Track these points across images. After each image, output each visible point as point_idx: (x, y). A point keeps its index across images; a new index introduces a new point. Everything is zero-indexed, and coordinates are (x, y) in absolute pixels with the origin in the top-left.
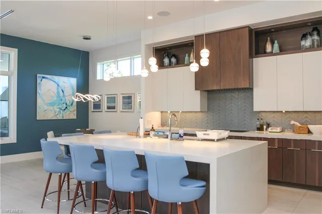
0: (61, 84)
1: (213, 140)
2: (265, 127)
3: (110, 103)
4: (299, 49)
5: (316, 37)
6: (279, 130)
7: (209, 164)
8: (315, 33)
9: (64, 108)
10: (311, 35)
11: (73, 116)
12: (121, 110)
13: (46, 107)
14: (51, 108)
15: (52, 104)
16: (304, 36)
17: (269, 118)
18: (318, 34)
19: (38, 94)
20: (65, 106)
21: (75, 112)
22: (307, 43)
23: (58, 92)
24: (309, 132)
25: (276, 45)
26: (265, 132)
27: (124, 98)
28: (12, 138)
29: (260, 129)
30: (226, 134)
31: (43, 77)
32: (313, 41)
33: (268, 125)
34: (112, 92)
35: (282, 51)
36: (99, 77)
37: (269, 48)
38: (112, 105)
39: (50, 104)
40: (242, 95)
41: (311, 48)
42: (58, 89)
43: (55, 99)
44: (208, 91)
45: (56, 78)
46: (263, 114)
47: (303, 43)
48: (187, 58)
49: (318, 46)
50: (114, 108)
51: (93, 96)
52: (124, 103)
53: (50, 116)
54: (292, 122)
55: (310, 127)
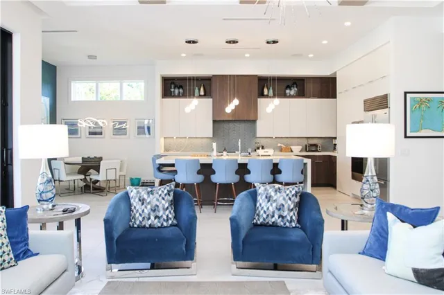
4: (284, 95)
8: (295, 86)
10: (293, 87)
12: (112, 136)
17: (263, 142)
18: (297, 88)
24: (292, 151)
32: (295, 92)
35: (274, 95)
36: (72, 100)
37: (266, 92)
48: (197, 91)
49: (297, 95)
54: (279, 145)
55: (292, 147)
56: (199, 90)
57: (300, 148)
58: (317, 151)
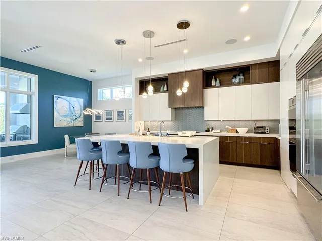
0: (72, 102)
1: (188, 137)
2: (210, 130)
3: (108, 115)
4: (231, 84)
5: (242, 77)
6: (219, 131)
7: (198, 149)
8: (241, 75)
9: (74, 119)
10: (239, 76)
11: (81, 124)
12: (117, 120)
13: (61, 118)
14: (65, 119)
15: (66, 116)
16: (235, 77)
17: (213, 124)
18: (243, 76)
19: (55, 109)
20: (75, 117)
21: (82, 122)
22: (237, 80)
23: (70, 108)
24: (237, 132)
25: (218, 81)
26: (210, 132)
27: (118, 112)
28: (34, 140)
29: (208, 131)
30: (194, 133)
31: (59, 97)
32: (240, 79)
33: (212, 129)
34: (109, 108)
35: (222, 85)
37: (213, 83)
38: (110, 117)
39: (64, 116)
40: (197, 111)
41: (238, 84)
42: (70, 106)
43: (68, 112)
44: (175, 108)
45: (68, 98)
46: (209, 122)
47: (234, 80)
48: (162, 88)
49: (243, 82)
50: (111, 119)
51: (98, 111)
52: (118, 116)
53: (64, 124)
54: (227, 127)
55: (238, 129)
56: (163, 87)
57: (246, 130)
58: (264, 133)
